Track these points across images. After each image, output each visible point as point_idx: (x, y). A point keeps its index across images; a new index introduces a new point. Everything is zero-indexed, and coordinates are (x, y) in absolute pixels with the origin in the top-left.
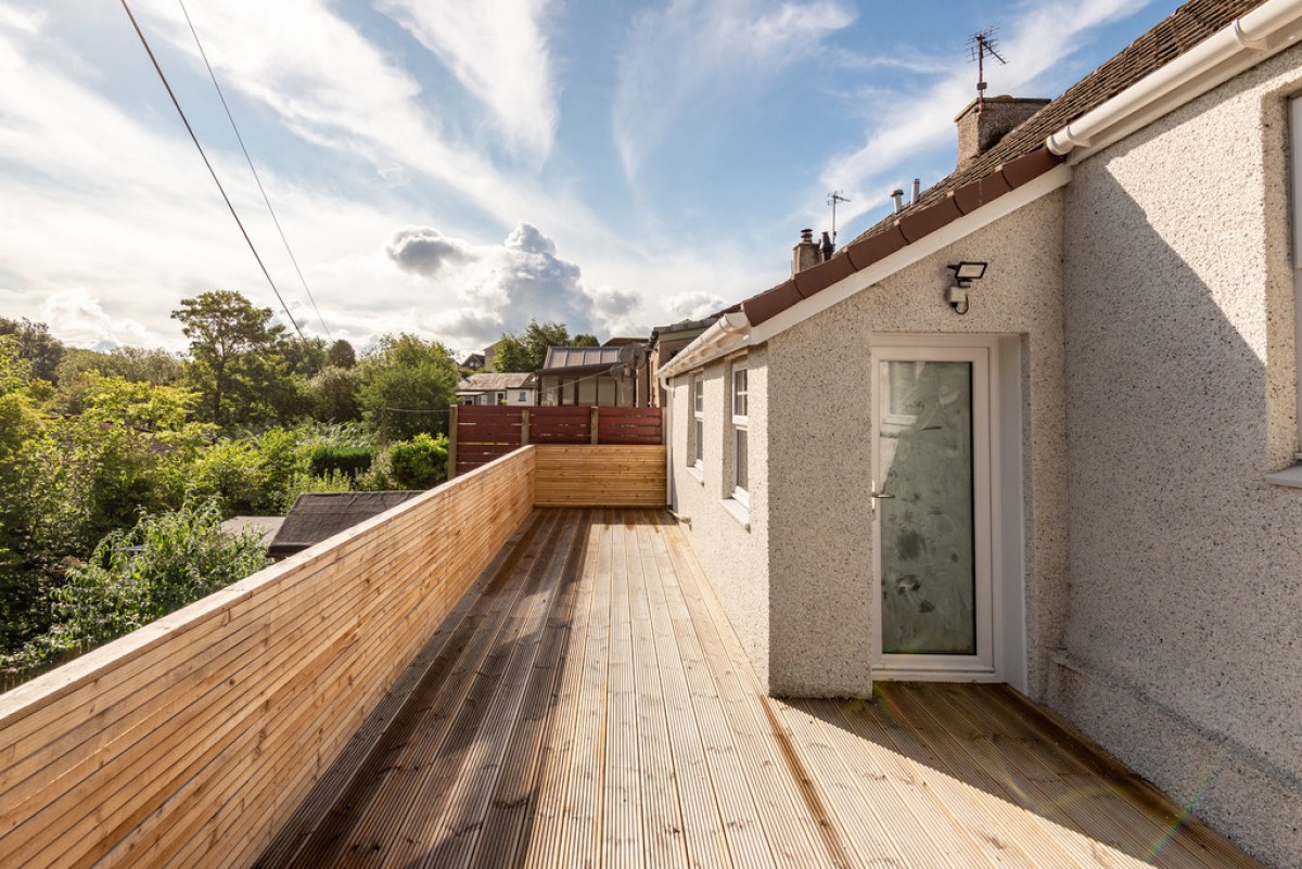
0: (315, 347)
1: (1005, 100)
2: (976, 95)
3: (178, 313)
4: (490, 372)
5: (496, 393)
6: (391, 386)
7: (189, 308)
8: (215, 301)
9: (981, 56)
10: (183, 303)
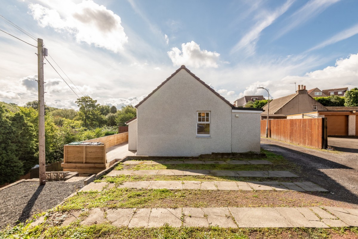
0: (107, 108)
3: (77, 102)
6: (122, 118)
8: (84, 99)
10: (77, 99)
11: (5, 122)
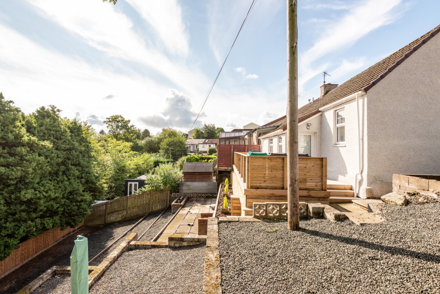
0: (138, 131)
1: (330, 84)
2: (323, 84)
3: (105, 122)
4: (191, 139)
5: (195, 145)
6: (170, 142)
7: (108, 120)
8: (115, 118)
9: (325, 76)
10: (107, 119)
11: (63, 132)
